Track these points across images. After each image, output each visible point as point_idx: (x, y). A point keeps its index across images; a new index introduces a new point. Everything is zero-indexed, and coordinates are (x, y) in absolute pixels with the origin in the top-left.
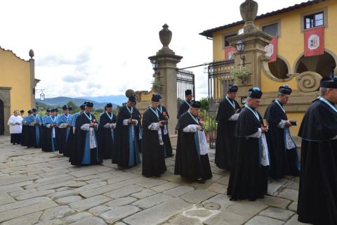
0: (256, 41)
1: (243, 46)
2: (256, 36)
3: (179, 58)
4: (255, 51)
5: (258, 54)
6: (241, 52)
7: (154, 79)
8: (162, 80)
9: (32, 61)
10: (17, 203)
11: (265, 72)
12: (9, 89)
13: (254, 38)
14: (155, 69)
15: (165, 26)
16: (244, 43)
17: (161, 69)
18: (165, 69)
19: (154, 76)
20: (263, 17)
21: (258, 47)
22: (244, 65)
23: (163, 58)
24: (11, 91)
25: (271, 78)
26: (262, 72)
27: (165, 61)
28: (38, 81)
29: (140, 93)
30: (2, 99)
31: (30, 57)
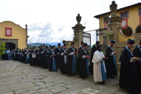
0: (117, 20)
1: (111, 22)
2: (117, 18)
4: (116, 25)
5: (117, 26)
6: (110, 25)
7: (74, 36)
8: (77, 36)
9: (26, 29)
10: (20, 84)
11: (121, 33)
13: (116, 19)
14: (74, 32)
15: (79, 15)
16: (111, 21)
17: (77, 32)
18: (79, 32)
19: (74, 35)
21: (117, 23)
22: (111, 30)
23: (78, 28)
24: (18, 41)
25: (123, 36)
26: (119, 34)
27: (78, 29)
28: (29, 37)
29: (68, 42)
30: (15, 44)
31: (26, 27)
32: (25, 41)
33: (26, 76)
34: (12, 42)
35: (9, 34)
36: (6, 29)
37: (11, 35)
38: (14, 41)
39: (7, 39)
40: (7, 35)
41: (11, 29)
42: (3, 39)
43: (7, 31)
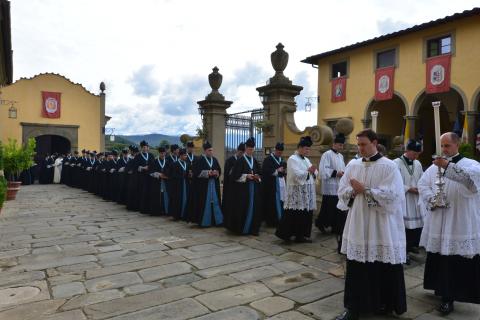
3: (229, 104)
4: (278, 103)
5: (281, 106)
9: (102, 96)
12: (77, 127)
15: (215, 70)
18: (212, 115)
21: (282, 99)
23: (210, 104)
24: (79, 130)
28: (109, 118)
30: (70, 139)
31: (101, 91)
32: (99, 131)
34: (61, 135)
35: (53, 111)
36: (45, 96)
37: (57, 115)
38: (68, 130)
39: (47, 126)
40: (46, 114)
41: (57, 96)
42: (36, 125)
43: (47, 101)
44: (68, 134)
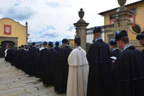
0: (126, 15)
1: (119, 17)
4: (125, 20)
5: (127, 21)
6: (117, 20)
7: (76, 33)
8: (79, 34)
9: (27, 27)
11: (130, 30)
12: (17, 38)
13: (125, 13)
14: (76, 29)
15: (81, 9)
16: (119, 16)
17: (79, 29)
18: (81, 29)
19: (76, 32)
20: (128, 5)
21: (126, 18)
22: (119, 26)
23: (80, 24)
26: (128, 30)
27: (81, 25)
28: (29, 35)
29: (69, 40)
30: (14, 42)
31: (26, 25)
32: (25, 39)
33: (20, 78)
34: (12, 41)
35: (8, 32)
36: (5, 26)
37: (10, 33)
38: (14, 39)
39: (6, 37)
40: (5, 33)
41: (10, 27)
42: (2, 37)
43: (6, 28)
44: (14, 41)
